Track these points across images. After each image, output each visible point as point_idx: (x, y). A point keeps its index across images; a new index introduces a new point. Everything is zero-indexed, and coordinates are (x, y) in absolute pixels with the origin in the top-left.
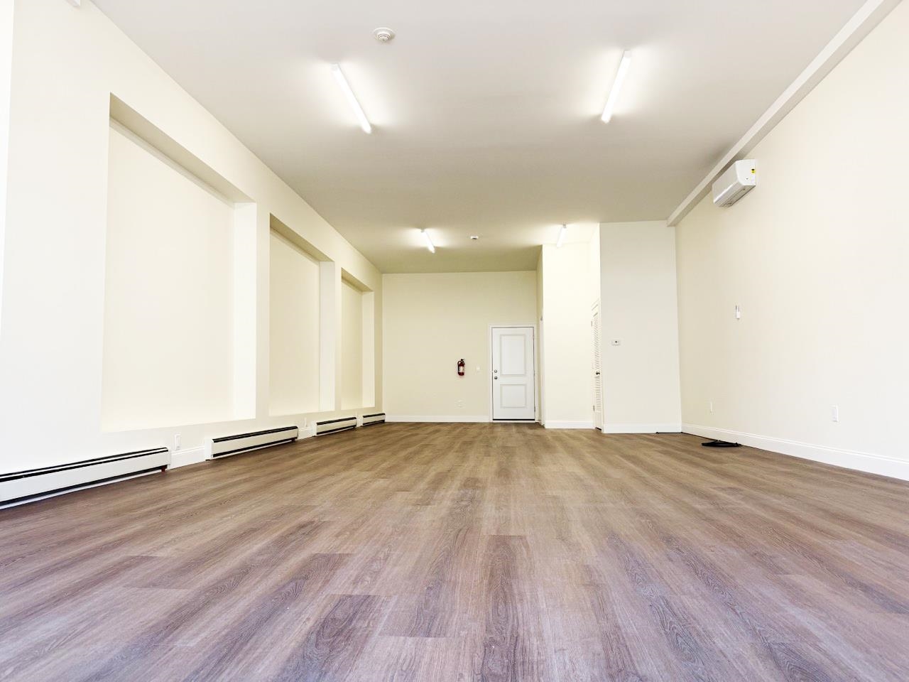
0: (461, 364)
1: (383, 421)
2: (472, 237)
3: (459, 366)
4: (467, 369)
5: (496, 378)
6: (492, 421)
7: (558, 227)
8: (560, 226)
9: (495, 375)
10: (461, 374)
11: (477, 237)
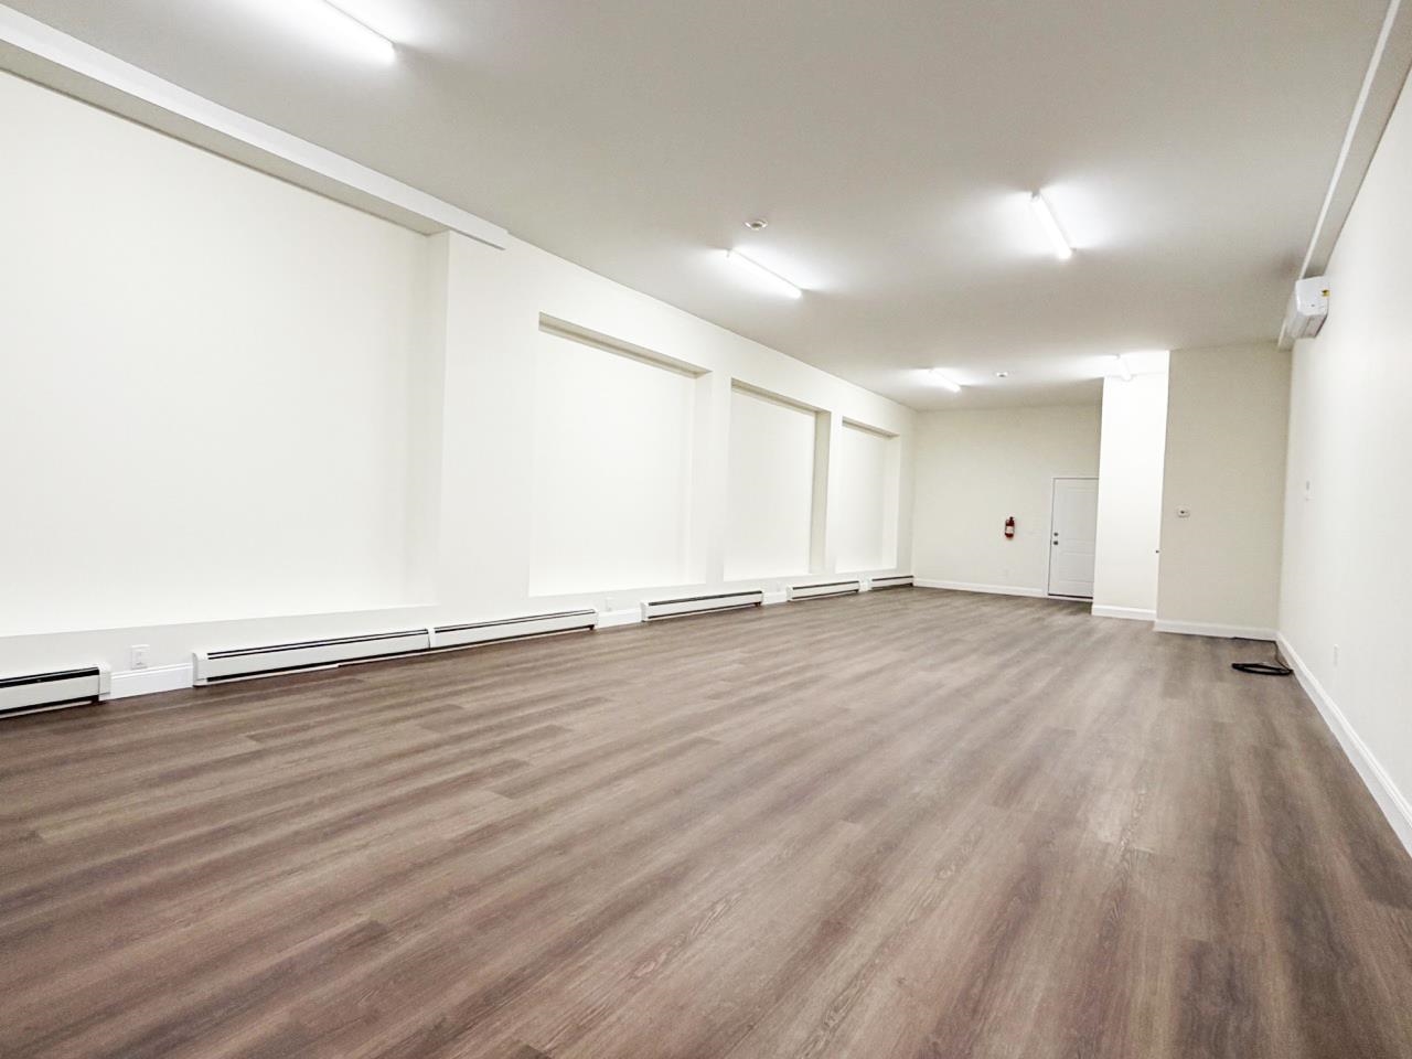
0: (1011, 523)
1: (911, 585)
2: (998, 374)
3: (1007, 525)
4: (1019, 529)
5: (1056, 543)
6: (1046, 596)
7: (1112, 358)
8: (1115, 357)
9: (1055, 538)
10: (1010, 536)
11: (1005, 374)
